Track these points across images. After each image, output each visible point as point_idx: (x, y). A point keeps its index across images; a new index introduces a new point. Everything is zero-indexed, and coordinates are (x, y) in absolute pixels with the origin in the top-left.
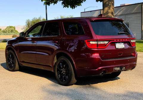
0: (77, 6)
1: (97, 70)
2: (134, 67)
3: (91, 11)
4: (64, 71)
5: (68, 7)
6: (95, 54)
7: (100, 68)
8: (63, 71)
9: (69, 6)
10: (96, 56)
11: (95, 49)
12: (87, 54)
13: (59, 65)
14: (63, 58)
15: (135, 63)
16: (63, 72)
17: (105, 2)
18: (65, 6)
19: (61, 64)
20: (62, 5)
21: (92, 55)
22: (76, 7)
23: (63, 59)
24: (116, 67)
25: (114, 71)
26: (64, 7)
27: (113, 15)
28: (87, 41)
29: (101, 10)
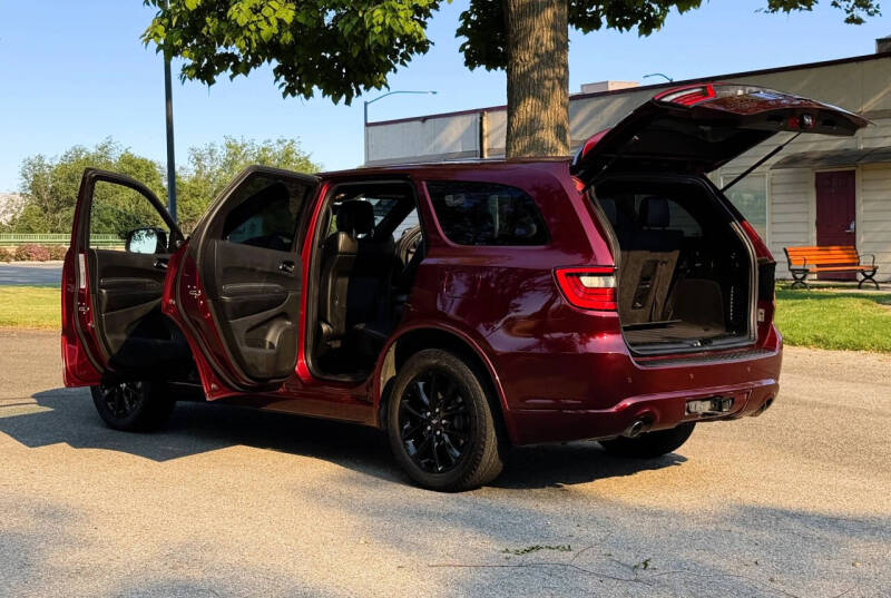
0: (361, 87)
1: (613, 410)
2: (769, 402)
3: (424, 119)
4: (436, 421)
5: (309, 95)
6: (601, 335)
7: (628, 402)
8: (434, 422)
9: (315, 88)
10: (609, 346)
11: (604, 314)
12: (556, 335)
13: (412, 394)
14: (433, 358)
15: (772, 382)
16: (436, 427)
17: (519, 70)
18: (290, 91)
19: (421, 384)
20: (278, 84)
21: (585, 341)
22: (359, 93)
23: (435, 362)
24: (696, 398)
25: (686, 417)
26: (285, 95)
27: (564, 142)
28: (567, 275)
29: (481, 112)
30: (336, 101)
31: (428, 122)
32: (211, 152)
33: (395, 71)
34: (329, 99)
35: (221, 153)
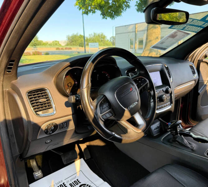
0: (117, 16)
9: (108, 17)
26: (102, 19)
29: (136, 24)
30: (112, 19)
31: (126, 26)
32: (92, 34)
33: (123, 13)
34: (111, 19)
35: (93, 34)
